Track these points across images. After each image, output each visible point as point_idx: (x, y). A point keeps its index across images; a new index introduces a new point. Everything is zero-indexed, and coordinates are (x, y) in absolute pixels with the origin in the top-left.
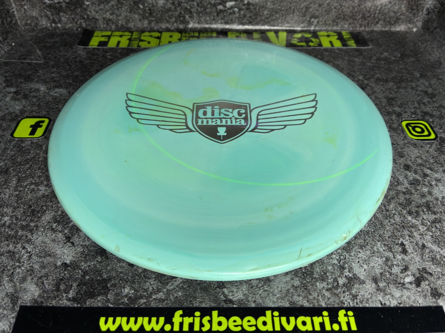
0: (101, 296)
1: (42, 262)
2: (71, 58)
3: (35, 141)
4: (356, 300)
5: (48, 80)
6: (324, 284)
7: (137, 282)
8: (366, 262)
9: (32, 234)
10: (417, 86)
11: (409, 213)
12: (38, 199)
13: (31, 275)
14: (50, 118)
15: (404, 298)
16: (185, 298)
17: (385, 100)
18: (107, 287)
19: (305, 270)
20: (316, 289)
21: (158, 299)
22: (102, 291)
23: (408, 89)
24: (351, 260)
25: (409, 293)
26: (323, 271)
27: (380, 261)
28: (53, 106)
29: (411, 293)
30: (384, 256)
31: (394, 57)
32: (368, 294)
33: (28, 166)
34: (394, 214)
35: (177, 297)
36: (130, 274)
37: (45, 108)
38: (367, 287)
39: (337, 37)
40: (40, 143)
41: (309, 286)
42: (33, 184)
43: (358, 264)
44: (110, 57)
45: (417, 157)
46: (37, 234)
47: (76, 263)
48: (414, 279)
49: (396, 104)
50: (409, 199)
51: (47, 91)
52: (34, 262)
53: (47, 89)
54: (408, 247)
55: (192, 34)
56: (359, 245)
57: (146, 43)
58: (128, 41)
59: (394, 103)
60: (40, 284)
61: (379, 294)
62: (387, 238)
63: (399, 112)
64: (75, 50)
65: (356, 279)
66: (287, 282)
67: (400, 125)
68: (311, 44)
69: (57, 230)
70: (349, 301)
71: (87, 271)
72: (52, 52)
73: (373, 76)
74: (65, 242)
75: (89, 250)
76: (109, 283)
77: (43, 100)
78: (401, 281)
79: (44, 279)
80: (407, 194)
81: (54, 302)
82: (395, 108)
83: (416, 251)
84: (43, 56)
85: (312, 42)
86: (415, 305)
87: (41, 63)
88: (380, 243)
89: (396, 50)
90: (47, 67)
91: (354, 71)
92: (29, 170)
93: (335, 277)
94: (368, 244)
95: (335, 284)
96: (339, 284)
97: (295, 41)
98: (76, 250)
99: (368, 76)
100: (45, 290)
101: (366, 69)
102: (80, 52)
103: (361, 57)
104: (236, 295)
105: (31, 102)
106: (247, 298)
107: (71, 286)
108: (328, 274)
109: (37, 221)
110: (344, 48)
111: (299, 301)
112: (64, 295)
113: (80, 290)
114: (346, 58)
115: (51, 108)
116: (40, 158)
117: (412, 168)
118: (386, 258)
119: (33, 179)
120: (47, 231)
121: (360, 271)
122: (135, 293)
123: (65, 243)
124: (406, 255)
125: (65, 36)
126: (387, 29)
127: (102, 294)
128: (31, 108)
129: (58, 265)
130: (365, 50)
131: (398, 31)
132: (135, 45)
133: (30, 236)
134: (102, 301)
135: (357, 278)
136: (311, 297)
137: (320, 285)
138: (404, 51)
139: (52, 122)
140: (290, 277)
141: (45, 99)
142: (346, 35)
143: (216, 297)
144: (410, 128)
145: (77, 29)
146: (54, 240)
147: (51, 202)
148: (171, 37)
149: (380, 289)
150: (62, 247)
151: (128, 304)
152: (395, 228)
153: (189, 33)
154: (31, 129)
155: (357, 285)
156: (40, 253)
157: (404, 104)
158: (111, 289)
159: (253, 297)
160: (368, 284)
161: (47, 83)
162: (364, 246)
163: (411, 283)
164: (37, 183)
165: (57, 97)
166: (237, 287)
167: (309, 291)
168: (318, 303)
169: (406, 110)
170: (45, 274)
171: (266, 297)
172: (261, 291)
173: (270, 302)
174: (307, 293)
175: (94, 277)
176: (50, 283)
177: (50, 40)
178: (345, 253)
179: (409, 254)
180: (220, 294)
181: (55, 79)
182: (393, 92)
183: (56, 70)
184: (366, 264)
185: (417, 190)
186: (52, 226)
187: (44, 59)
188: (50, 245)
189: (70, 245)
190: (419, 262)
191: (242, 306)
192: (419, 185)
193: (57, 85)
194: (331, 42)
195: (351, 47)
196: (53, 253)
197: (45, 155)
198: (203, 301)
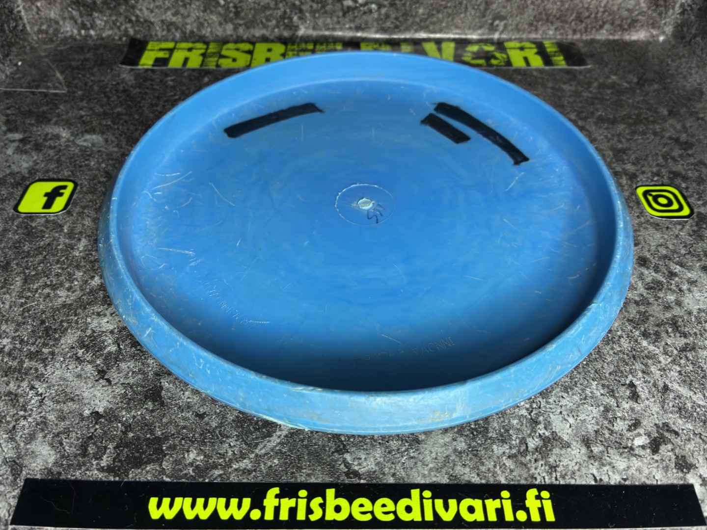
0: (152, 464)
1: (61, 410)
2: (110, 86)
3: (52, 218)
4: (554, 473)
5: (74, 121)
6: (505, 448)
7: (209, 442)
8: (573, 413)
10: (663, 130)
11: (644, 335)
12: (55, 310)
13: (42, 430)
14: (76, 181)
15: (633, 471)
16: (284, 468)
17: (611, 153)
18: (162, 450)
19: (475, 425)
20: (492, 455)
21: (241, 470)
22: (153, 457)
23: (648, 136)
24: (548, 410)
25: (640, 463)
26: (504, 427)
27: (595, 411)
28: (80, 162)
29: (642, 463)
30: (602, 404)
31: (627, 82)
32: (574, 464)
33: (40, 257)
34: (620, 337)
35: (271, 466)
36: (198, 430)
37: (68, 164)
38: (573, 453)
39: (535, 50)
40: (59, 221)
41: (480, 451)
42: (48, 286)
43: (560, 416)
44: (171, 83)
45: (659, 245)
46: (53, 365)
47: (114, 412)
48: (648, 441)
49: (628, 160)
50: (645, 312)
51: (72, 138)
52: (47, 410)
53: (72, 135)
54: (641, 389)
55: (303, 46)
56: (562, 385)
57: (230, 61)
58: (201, 58)
59: (625, 157)
60: (56, 444)
61: (592, 464)
62: (607, 375)
63: (632, 173)
64: (117, 73)
65: (556, 440)
66: (445, 445)
67: (634, 193)
68: (494, 62)
69: (85, 359)
70: (544, 474)
71: (130, 425)
72: (80, 76)
73: (593, 113)
74: (97, 379)
75: (134, 391)
76: (164, 444)
77: (65, 152)
78: (627, 444)
79: (63, 436)
80: (643, 304)
81: (78, 473)
82: (626, 166)
83: (654, 397)
84: (66, 82)
85: (496, 58)
86: (648, 482)
87: (63, 93)
88: (596, 383)
89: (630, 72)
90: (73, 100)
92: (42, 265)
93: (523, 436)
94: (576, 384)
95: (523, 448)
96: (530, 449)
97: (467, 57)
98: (113, 391)
99: (584, 114)
100: (64, 454)
101: (581, 102)
102: (124, 76)
103: (574, 83)
104: (365, 464)
105: (47, 155)
107: (106, 448)
108: (511, 432)
109: (54, 345)
110: (547, 68)
111: (465, 473)
112: (94, 463)
113: (118, 455)
115: (77, 166)
116: (59, 245)
117: (651, 263)
118: (605, 407)
119: (48, 278)
120: (69, 361)
121: (562, 428)
122: (206, 459)
123: (97, 381)
124: (637, 402)
125: (101, 50)
126: (616, 37)
127: (153, 461)
128: (45, 166)
129: (85, 415)
130: (581, 72)
131: (634, 41)
132: (211, 64)
133: (41, 369)
134: (154, 471)
135: (557, 438)
136: (483, 469)
137: (497, 449)
138: (644, 74)
139: (79, 187)
140: (451, 435)
141: (69, 150)
142: (549, 47)
143: (334, 467)
144: (650, 198)
145: (120, 39)
146: (79, 376)
147: (76, 315)
148: (269, 50)
149: (594, 457)
150: (92, 387)
151: (194, 478)
152: (620, 359)
153: (298, 45)
155: (557, 449)
156: (57, 395)
157: (641, 159)
158: (168, 454)
159: (392, 467)
160: (574, 448)
161: (72, 125)
162: (570, 388)
163: (643, 447)
164: (54, 286)
165: (86, 148)
166: (367, 452)
167: (481, 459)
168: (495, 477)
169: (644, 169)
170: (65, 429)
171: (412, 468)
172: (405, 458)
173: (419, 476)
174: (477, 462)
175: (141, 435)
176: (72, 443)
177: (76, 57)
178: (540, 399)
179: (642, 401)
180: (340, 463)
181: (84, 119)
182: (623, 140)
183: (86, 105)
184: (573, 416)
185: (657, 298)
186: (77, 353)
187: (68, 86)
188: (73, 384)
189: (104, 384)
190: (658, 413)
191: (374, 481)
192: (661, 290)
193: (88, 128)
194: (526, 59)
195: (559, 67)
196: (77, 395)
197: (67, 241)
198: (312, 474)
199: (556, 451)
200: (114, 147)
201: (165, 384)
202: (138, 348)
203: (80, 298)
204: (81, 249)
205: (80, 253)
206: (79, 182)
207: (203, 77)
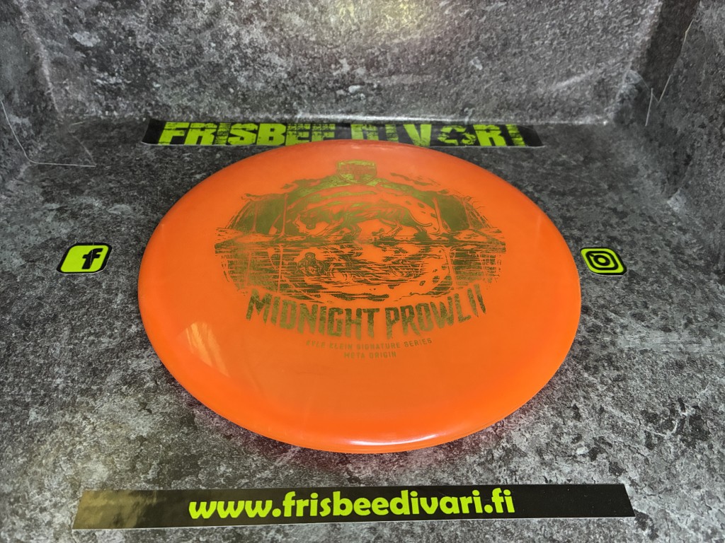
0: (190, 476)
1: (111, 436)
2: (134, 161)
3: (91, 277)
4: (514, 476)
5: (104, 192)
6: (476, 458)
7: (236, 457)
8: (529, 430)
9: (95, 400)
10: (604, 201)
11: (585, 369)
12: (100, 354)
13: (96, 452)
14: (110, 245)
15: (575, 474)
16: (298, 476)
17: (561, 221)
18: (197, 464)
20: (465, 463)
21: (263, 479)
22: (190, 470)
23: (591, 206)
24: (509, 428)
25: (581, 468)
26: (474, 441)
27: (546, 428)
28: (112, 228)
29: (583, 468)
30: (552, 423)
31: (574, 161)
32: (530, 469)
33: (83, 310)
34: (567, 370)
35: (287, 475)
36: (226, 448)
37: (102, 231)
38: (529, 460)
39: (499, 132)
40: (97, 279)
41: (456, 460)
42: (92, 334)
43: (519, 432)
44: (188, 159)
45: (599, 297)
46: (102, 399)
47: (155, 435)
48: (588, 451)
49: (574, 226)
50: (586, 351)
51: (104, 207)
52: (100, 436)
53: (103, 205)
54: (582, 411)
55: (301, 126)
57: (238, 139)
58: (213, 137)
59: (573, 224)
60: (109, 462)
61: (544, 469)
62: (556, 400)
63: (578, 237)
64: (139, 149)
65: (516, 451)
66: (428, 456)
67: (579, 254)
68: (464, 141)
69: (128, 394)
70: (506, 477)
71: (170, 445)
72: (107, 152)
73: (546, 186)
74: (139, 409)
76: (199, 460)
77: (98, 219)
78: (571, 453)
79: (114, 456)
80: (585, 344)
81: (128, 485)
82: (573, 231)
83: (592, 417)
84: (94, 158)
85: (466, 139)
86: (588, 482)
87: (92, 168)
88: (547, 406)
89: (578, 152)
90: (102, 174)
91: (522, 180)
92: (85, 316)
93: (490, 448)
94: (532, 407)
95: (490, 457)
96: (495, 457)
97: (442, 138)
98: (154, 419)
100: (116, 471)
101: (537, 177)
102: (146, 152)
103: (532, 161)
104: (364, 472)
105: (82, 223)
106: (377, 475)
107: (151, 465)
108: (480, 445)
109: (101, 383)
110: (509, 147)
111: (444, 478)
112: (142, 476)
113: (161, 469)
114: (512, 162)
115: (110, 232)
116: (99, 299)
117: (592, 311)
118: (554, 425)
119: (92, 327)
120: (115, 396)
121: (520, 441)
122: (234, 471)
123: (139, 411)
124: (579, 421)
125: (124, 129)
126: (566, 122)
127: (191, 474)
128: (82, 232)
129: (131, 438)
130: (537, 151)
131: (582, 125)
132: (222, 144)
133: (92, 402)
134: (192, 482)
135: (516, 449)
136: (458, 474)
137: (469, 459)
138: (589, 153)
139: (112, 250)
140: (432, 449)
141: (102, 218)
142: (511, 130)
143: (338, 474)
144: (592, 258)
145: (141, 119)
146: (124, 408)
147: (118, 358)
148: (272, 130)
149: (545, 463)
150: (136, 416)
151: (225, 486)
152: (566, 387)
153: (298, 126)
154: (85, 260)
156: (107, 424)
157: (585, 226)
158: (202, 468)
159: (385, 474)
160: (530, 457)
161: (103, 196)
162: (527, 411)
163: (584, 456)
164: (97, 334)
165: (117, 215)
166: (365, 462)
167: (456, 467)
168: (468, 480)
169: (587, 234)
170: (115, 450)
171: (401, 474)
172: (396, 466)
173: (407, 480)
174: (453, 469)
175: (179, 453)
176: (122, 461)
177: (104, 135)
178: (503, 420)
179: (583, 420)
180: (344, 471)
181: (113, 190)
182: (571, 210)
183: (114, 178)
184: (529, 432)
185: (596, 339)
186: (121, 389)
187: (97, 162)
188: (119, 414)
189: (145, 413)
190: (595, 429)
191: (371, 485)
192: (599, 333)
193: (117, 198)
194: (491, 139)
195: (519, 147)
196: (124, 423)
197: (106, 296)
198: (321, 480)
199: (516, 459)
200: (142, 215)
201: (197, 412)
202: (173, 383)
203: (120, 344)
204: (118, 302)
205: (118, 305)
206: (113, 246)
207: (216, 153)
